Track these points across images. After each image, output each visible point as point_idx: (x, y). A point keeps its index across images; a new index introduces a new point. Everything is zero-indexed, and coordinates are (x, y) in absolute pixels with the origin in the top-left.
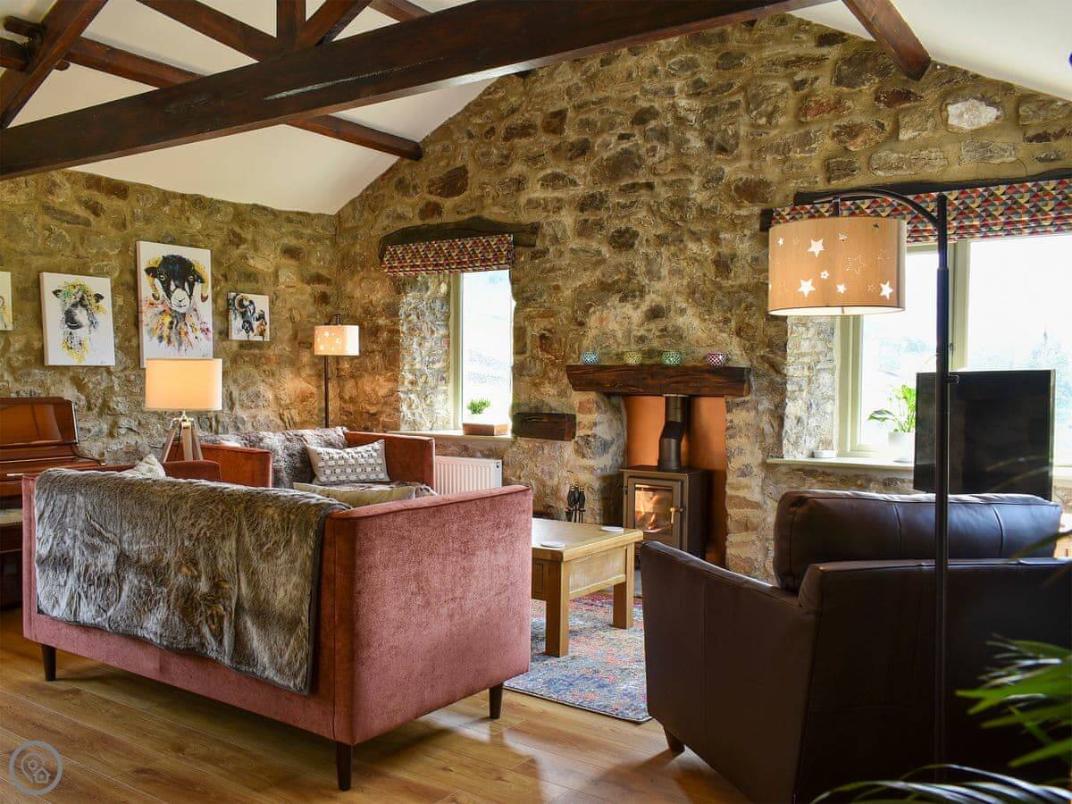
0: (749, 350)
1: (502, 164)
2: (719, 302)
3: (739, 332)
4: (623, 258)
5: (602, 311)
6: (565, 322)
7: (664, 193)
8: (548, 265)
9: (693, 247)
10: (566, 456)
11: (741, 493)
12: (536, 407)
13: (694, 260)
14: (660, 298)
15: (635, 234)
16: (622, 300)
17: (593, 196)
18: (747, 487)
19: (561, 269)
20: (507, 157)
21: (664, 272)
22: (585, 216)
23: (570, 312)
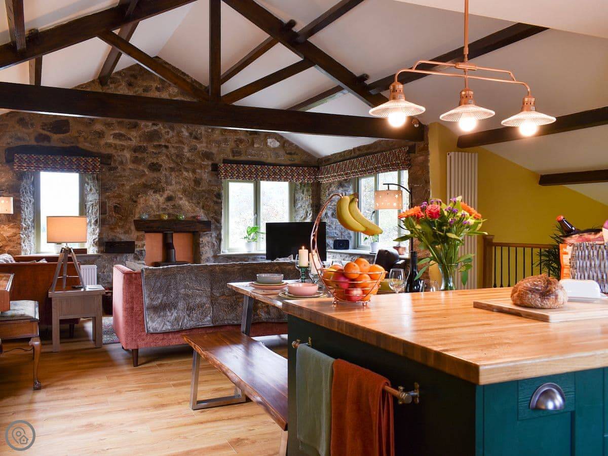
1: (90, 123)
2: (195, 196)
3: (203, 208)
4: (155, 175)
5: (146, 197)
6: (127, 200)
7: (173, 151)
8: (118, 174)
9: (186, 174)
12: (112, 239)
13: (185, 179)
14: (171, 193)
15: (161, 166)
16: (154, 192)
17: (140, 147)
19: (125, 177)
21: (173, 182)
22: (137, 154)
23: (129, 196)
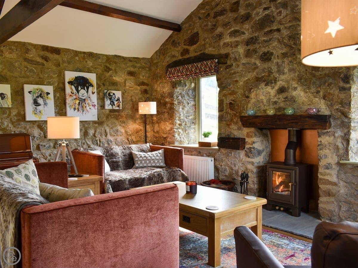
0: (330, 106)
1: (213, 29)
2: (314, 83)
3: (324, 98)
4: (266, 65)
5: (257, 91)
6: (240, 96)
7: (285, 32)
8: (232, 71)
10: (241, 156)
11: (326, 177)
12: (228, 135)
14: (284, 83)
15: (272, 54)
16: (266, 85)
17: (252, 38)
18: (330, 175)
19: (238, 73)
20: (215, 25)
21: (286, 70)
22: (249, 47)
23: (242, 92)
